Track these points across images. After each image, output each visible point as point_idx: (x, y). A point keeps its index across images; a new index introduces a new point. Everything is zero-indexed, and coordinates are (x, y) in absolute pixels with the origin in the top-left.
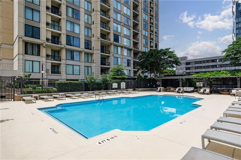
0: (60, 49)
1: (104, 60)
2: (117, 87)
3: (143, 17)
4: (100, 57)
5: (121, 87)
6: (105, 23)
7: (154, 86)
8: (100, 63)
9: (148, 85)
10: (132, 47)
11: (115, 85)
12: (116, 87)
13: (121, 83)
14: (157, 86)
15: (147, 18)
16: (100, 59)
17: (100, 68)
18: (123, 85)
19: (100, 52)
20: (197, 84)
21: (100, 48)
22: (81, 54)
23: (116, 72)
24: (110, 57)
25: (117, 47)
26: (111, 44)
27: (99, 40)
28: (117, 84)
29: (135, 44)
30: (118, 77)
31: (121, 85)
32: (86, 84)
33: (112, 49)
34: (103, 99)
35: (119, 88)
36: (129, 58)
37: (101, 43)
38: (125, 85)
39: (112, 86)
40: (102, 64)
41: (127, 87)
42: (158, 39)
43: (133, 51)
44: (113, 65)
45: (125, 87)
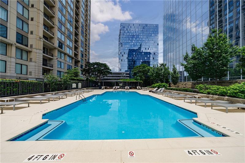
1: (45, 61)
3: (81, 37)
5: (79, 87)
6: (48, 27)
7: (97, 86)
8: (42, 64)
10: (73, 56)
11: (74, 85)
12: (75, 87)
15: (83, 40)
17: (42, 68)
19: (42, 52)
21: (42, 49)
24: (53, 60)
25: (61, 52)
26: (55, 48)
27: (42, 39)
28: (76, 84)
29: (76, 55)
30: (75, 78)
33: (56, 53)
34: (85, 98)
35: (77, 88)
36: (71, 64)
37: (44, 44)
39: (72, 86)
42: (89, 56)
43: (74, 60)
44: (57, 68)
45: (81, 87)
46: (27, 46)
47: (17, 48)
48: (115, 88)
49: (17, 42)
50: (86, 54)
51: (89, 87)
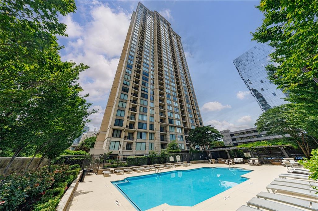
0: (133, 132)
1: (163, 137)
2: (173, 160)
3: (187, 106)
4: (160, 135)
5: (177, 160)
6: (162, 113)
7: (206, 158)
8: (160, 140)
9: (201, 157)
10: (182, 126)
11: (172, 159)
13: (177, 156)
14: (209, 158)
15: (190, 106)
16: (160, 137)
17: (160, 144)
18: (178, 158)
19: (160, 131)
20: (245, 154)
21: (160, 129)
22: (147, 134)
23: (171, 147)
24: (167, 135)
25: (172, 127)
26: (167, 125)
27: (159, 123)
28: (173, 157)
29: (185, 124)
30: (173, 151)
31: (177, 158)
32: (149, 159)
33: (168, 129)
34: (161, 173)
35: (175, 161)
36: (182, 134)
37: (160, 125)
38: (180, 158)
39: (169, 159)
40: (161, 141)
41: (182, 160)
42: (201, 119)
43: (183, 129)
44: (170, 141)
45: (180, 160)
46: (154, 130)
47: (150, 133)
48: (229, 161)
49: (150, 130)
50: (196, 118)
51: (194, 160)
